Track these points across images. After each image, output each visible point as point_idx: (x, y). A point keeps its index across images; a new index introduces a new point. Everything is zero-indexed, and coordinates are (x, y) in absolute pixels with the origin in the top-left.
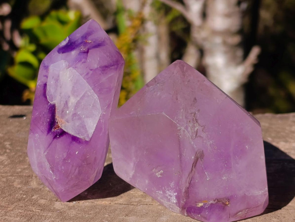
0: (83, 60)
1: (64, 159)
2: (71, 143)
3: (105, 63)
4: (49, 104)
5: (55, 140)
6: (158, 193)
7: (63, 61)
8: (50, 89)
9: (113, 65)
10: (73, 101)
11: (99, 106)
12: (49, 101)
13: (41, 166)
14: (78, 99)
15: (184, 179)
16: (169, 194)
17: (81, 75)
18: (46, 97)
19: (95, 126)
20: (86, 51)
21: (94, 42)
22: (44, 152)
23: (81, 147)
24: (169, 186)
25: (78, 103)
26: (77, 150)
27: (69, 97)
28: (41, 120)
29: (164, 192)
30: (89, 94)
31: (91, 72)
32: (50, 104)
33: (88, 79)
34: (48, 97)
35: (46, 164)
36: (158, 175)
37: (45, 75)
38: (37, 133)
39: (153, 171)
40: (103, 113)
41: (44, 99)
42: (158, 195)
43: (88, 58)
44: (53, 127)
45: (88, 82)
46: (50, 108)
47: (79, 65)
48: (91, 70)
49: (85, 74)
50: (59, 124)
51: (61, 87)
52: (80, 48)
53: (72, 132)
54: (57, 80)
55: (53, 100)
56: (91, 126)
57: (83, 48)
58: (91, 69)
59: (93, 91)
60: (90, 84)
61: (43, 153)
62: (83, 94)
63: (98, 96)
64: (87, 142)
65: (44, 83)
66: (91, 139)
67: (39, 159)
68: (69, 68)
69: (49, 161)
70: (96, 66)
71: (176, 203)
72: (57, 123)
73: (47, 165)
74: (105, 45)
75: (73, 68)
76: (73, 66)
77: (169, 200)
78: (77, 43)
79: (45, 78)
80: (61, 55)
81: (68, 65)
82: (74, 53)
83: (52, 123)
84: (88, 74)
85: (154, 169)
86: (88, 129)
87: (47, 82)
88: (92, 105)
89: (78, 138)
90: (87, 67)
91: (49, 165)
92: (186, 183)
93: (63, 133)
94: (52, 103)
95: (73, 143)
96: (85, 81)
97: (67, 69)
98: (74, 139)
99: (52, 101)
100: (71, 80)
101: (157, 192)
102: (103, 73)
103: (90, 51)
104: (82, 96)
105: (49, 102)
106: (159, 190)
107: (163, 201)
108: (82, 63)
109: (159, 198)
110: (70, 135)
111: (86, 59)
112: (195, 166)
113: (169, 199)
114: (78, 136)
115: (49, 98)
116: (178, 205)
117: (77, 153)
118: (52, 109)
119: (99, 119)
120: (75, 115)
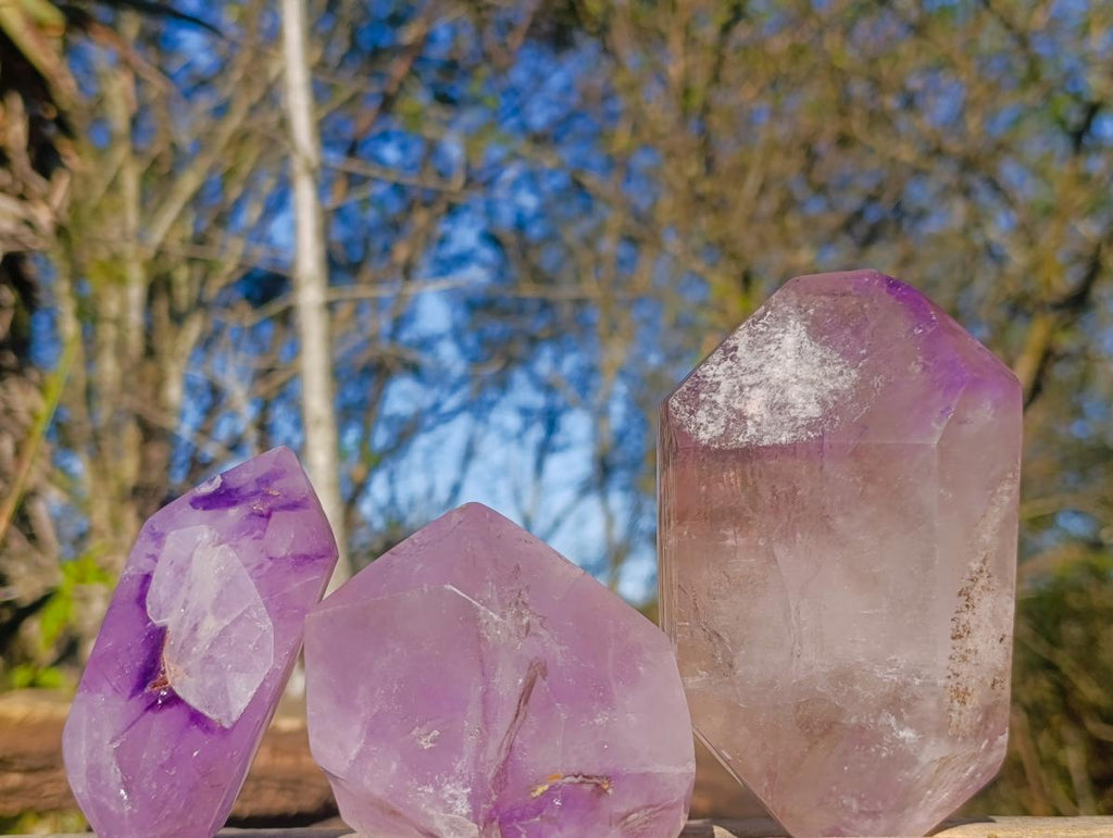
0: (257, 533)
1: (162, 766)
2: (188, 726)
3: (303, 550)
4: (149, 624)
5: (150, 713)
6: (423, 792)
7: (205, 528)
8: (158, 592)
9: (322, 557)
10: (210, 626)
11: (270, 647)
12: (151, 618)
13: (95, 773)
14: (226, 622)
15: (492, 747)
16: (451, 792)
17: (246, 566)
18: (143, 607)
19: (251, 694)
20: (265, 512)
21: (286, 496)
22: (112, 742)
23: (207, 741)
24: (450, 772)
25: (224, 632)
26: (198, 746)
27: (204, 615)
28: (119, 660)
29: (438, 788)
30: (255, 615)
31: (270, 564)
32: (153, 625)
33: (258, 578)
34: (149, 607)
35: (113, 771)
36: (426, 744)
37: (151, 553)
38: (99, 691)
39: (414, 733)
40: (277, 666)
41: (137, 610)
42: (421, 797)
43: (268, 529)
44: (149, 681)
45: (258, 586)
46: (149, 635)
47: (246, 542)
48: (271, 558)
49: (255, 565)
50: (169, 677)
51: (190, 588)
52: (251, 504)
53: (193, 701)
54: (182, 570)
55: (162, 615)
56: (241, 694)
57: (258, 505)
58: (271, 555)
59: (264, 609)
60: (260, 590)
61: (107, 742)
62: (240, 612)
63: (274, 624)
64: (224, 731)
65: (146, 573)
66: (235, 724)
67: (95, 755)
68: (220, 544)
69: (120, 763)
70: (282, 551)
71: (468, 816)
72: (164, 673)
73: (114, 774)
74: (307, 508)
75: (231, 546)
76: (231, 543)
77: (449, 810)
78: (244, 492)
79: (150, 560)
80: (200, 513)
81: (219, 538)
82: (234, 513)
83: (149, 671)
84: (260, 567)
85: (417, 728)
86: (232, 699)
87: (153, 571)
88: (254, 643)
89: (206, 718)
90: (262, 551)
91: (119, 775)
92: (499, 753)
93: (173, 700)
94: (158, 623)
95: (192, 727)
96: (251, 582)
97: (214, 546)
98: (196, 718)
99: (159, 618)
100: (220, 575)
101: (420, 789)
102: (296, 571)
103: (275, 515)
104: (235, 616)
105: (149, 620)
106: (426, 784)
107: (434, 813)
108: (255, 539)
109: (424, 806)
110: (188, 707)
111: (265, 530)
112: (526, 702)
113: (451, 805)
114: (207, 713)
115: (152, 609)
116: (472, 818)
117: (195, 754)
118: (156, 638)
119: (265, 680)
120: (209, 659)
